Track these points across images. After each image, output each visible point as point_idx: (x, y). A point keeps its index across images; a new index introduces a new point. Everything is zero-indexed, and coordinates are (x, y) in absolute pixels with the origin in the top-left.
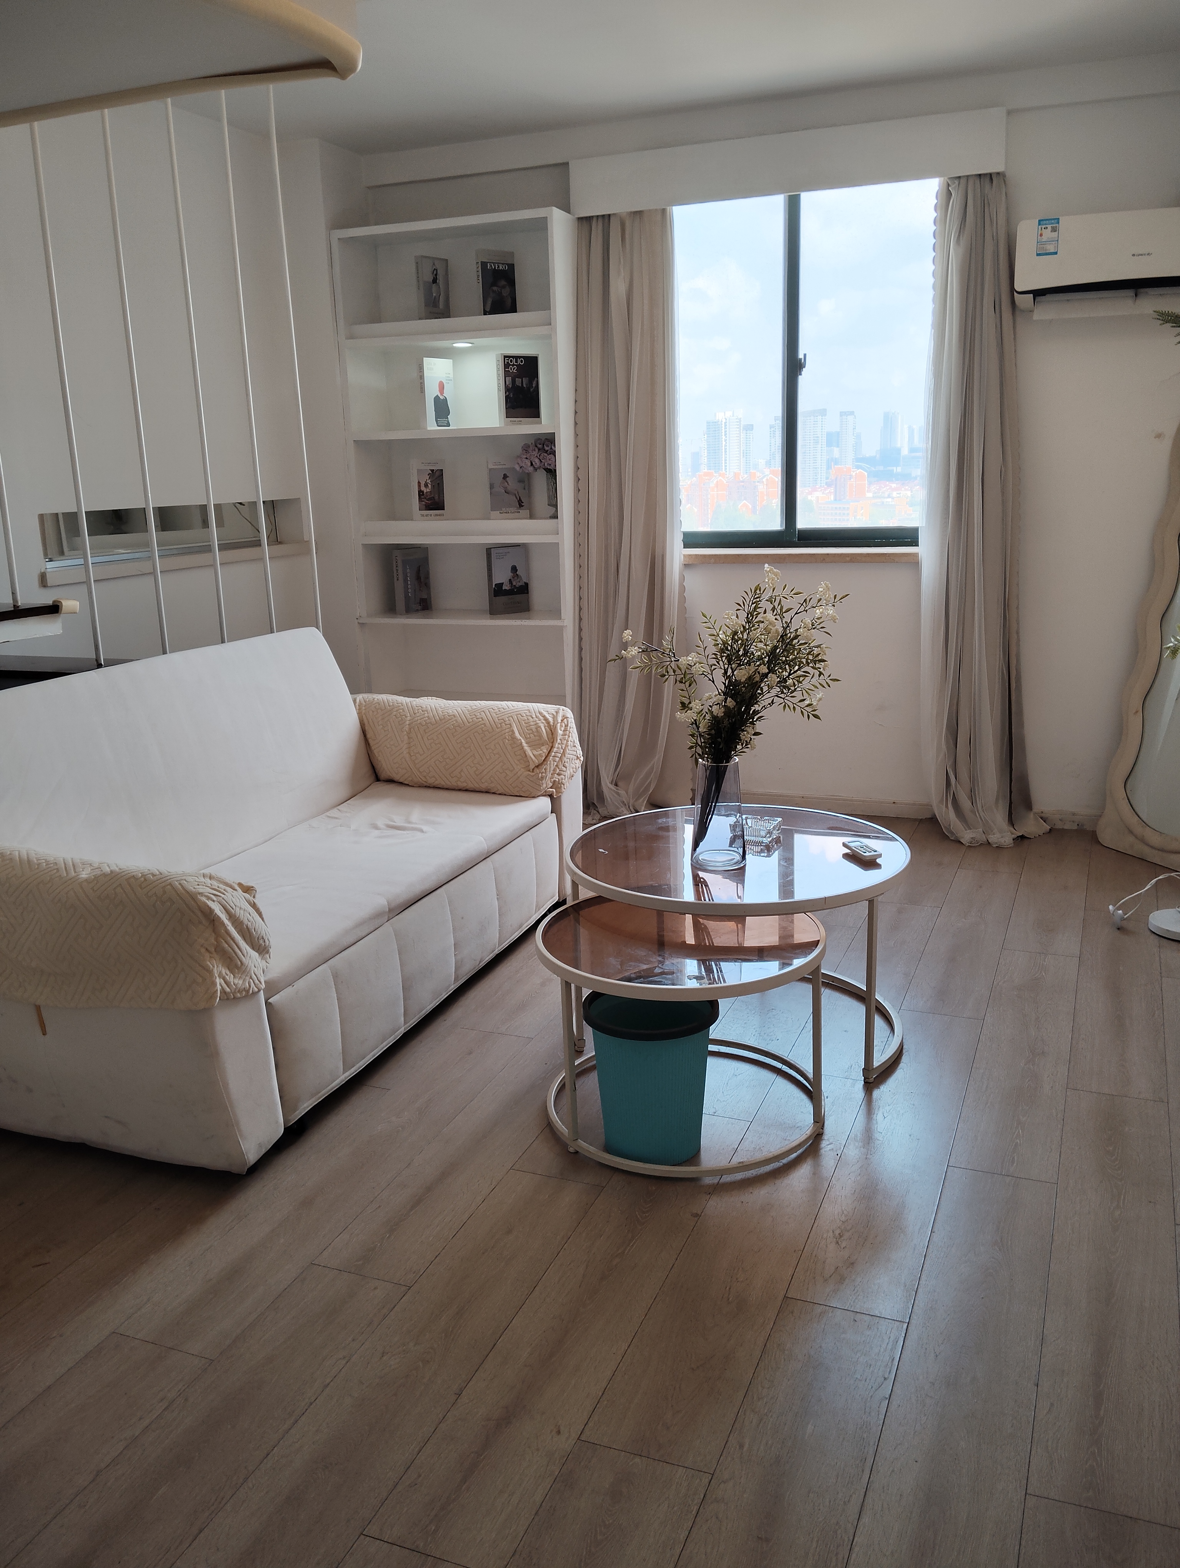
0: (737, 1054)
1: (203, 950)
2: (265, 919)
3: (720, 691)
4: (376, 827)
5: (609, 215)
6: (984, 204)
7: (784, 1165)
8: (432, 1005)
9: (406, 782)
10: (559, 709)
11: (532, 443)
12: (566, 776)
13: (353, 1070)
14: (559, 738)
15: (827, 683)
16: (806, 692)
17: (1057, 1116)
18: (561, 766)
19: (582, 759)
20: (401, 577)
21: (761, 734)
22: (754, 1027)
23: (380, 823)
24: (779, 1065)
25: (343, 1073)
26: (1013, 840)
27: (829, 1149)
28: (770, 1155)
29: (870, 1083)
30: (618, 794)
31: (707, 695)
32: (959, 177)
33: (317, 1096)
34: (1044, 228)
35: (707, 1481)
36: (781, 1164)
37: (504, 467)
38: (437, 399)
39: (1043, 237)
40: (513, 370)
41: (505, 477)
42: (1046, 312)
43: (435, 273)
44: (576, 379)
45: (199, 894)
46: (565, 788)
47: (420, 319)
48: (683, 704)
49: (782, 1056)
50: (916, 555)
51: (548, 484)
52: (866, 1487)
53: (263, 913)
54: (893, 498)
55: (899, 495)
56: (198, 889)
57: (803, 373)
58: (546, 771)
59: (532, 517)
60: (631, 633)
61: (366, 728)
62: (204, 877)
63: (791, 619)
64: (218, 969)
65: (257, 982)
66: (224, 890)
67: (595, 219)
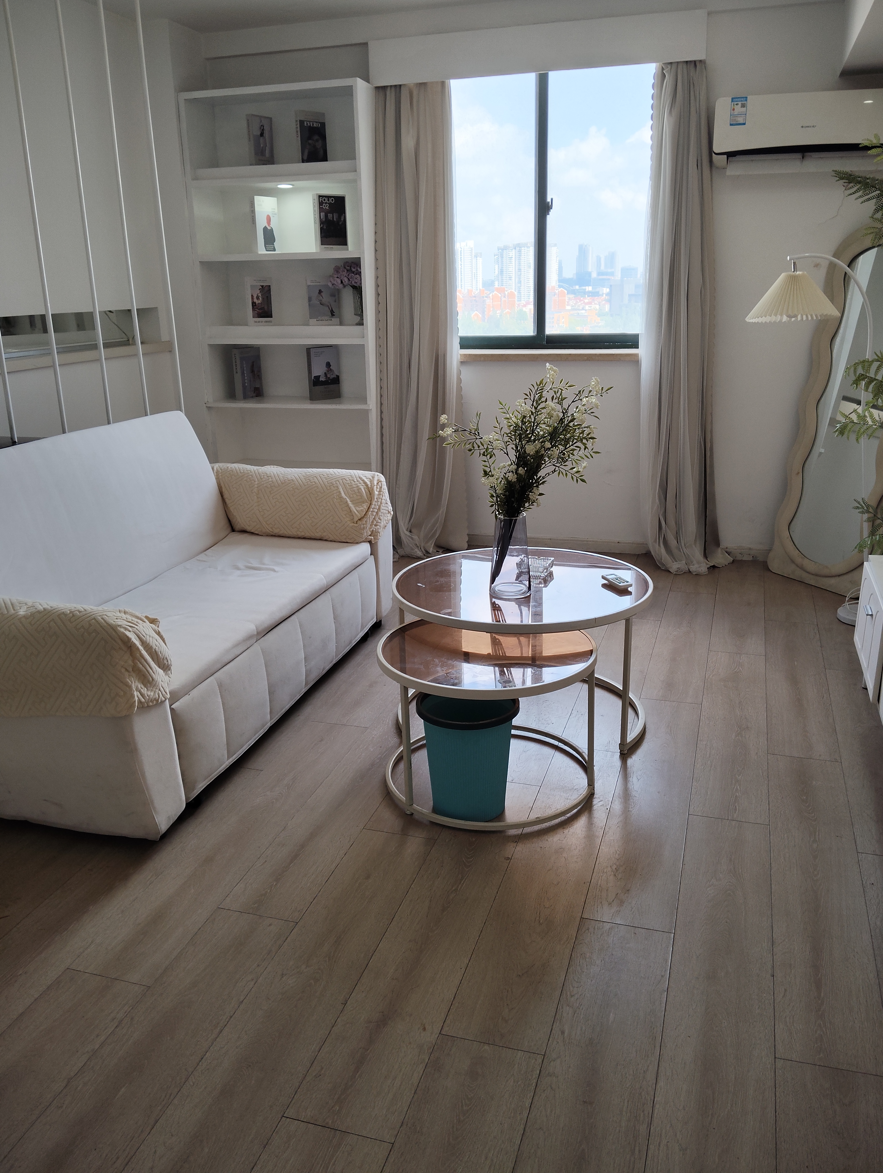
0: (524, 735)
1: (123, 670)
2: (167, 644)
3: (512, 462)
4: (238, 569)
5: (400, 86)
6: (690, 85)
7: (569, 818)
8: (289, 705)
9: (256, 532)
10: (374, 475)
11: (341, 266)
12: (381, 527)
13: (234, 757)
14: (375, 497)
15: (590, 455)
16: (575, 462)
17: (763, 774)
18: (377, 519)
19: (392, 513)
20: (239, 370)
21: (544, 494)
22: (534, 714)
23: (240, 565)
24: (556, 743)
25: (228, 760)
26: (708, 569)
27: (600, 805)
28: (559, 811)
29: (625, 754)
30: (412, 538)
31: (502, 464)
32: (671, 63)
33: (209, 778)
34: (736, 105)
35: (540, 1061)
36: (566, 817)
37: (319, 284)
38: (265, 229)
39: (735, 111)
40: (326, 207)
41: (320, 292)
42: (736, 169)
43: (262, 128)
44: (376, 215)
45: (119, 626)
46: (381, 535)
47: (251, 165)
48: (485, 472)
49: (558, 736)
50: (636, 355)
51: (354, 299)
52: (658, 1058)
53: (165, 639)
54: (586, 310)
55: (590, 308)
56: (117, 622)
57: (550, 213)
58: (366, 523)
59: (341, 324)
60: (447, 417)
61: (224, 490)
62: (120, 612)
63: (569, 406)
64: (135, 684)
65: (164, 693)
66: (137, 622)
67: (389, 89)
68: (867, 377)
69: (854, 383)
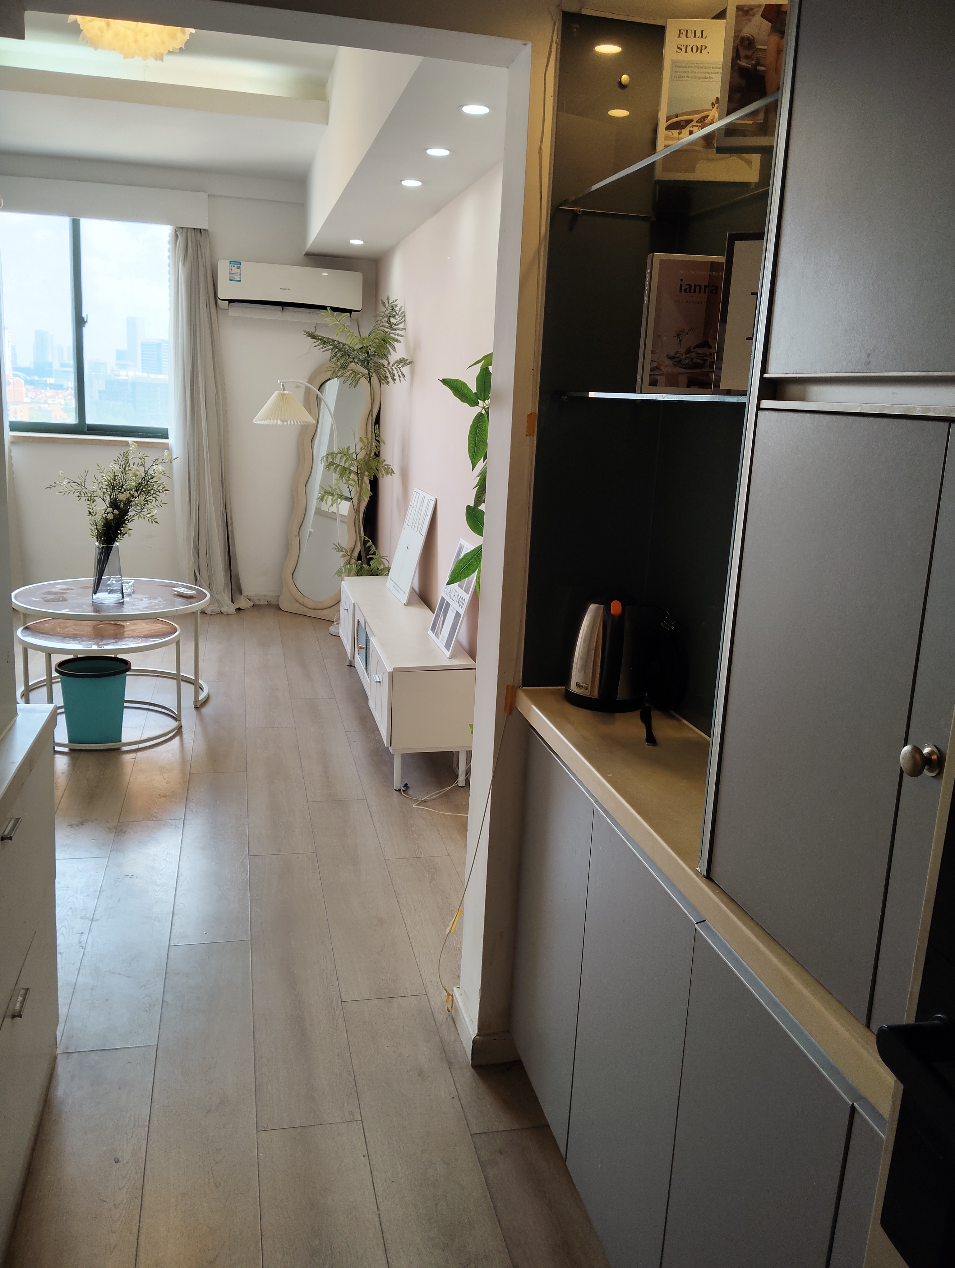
3: (108, 506)
6: (198, 246)
15: (160, 504)
16: (151, 508)
26: (235, 610)
27: (187, 730)
28: (162, 734)
29: (197, 708)
31: (101, 507)
32: (182, 228)
34: (233, 266)
39: (232, 271)
42: (235, 312)
48: (90, 512)
63: (149, 469)
68: (334, 463)
69: (327, 467)
